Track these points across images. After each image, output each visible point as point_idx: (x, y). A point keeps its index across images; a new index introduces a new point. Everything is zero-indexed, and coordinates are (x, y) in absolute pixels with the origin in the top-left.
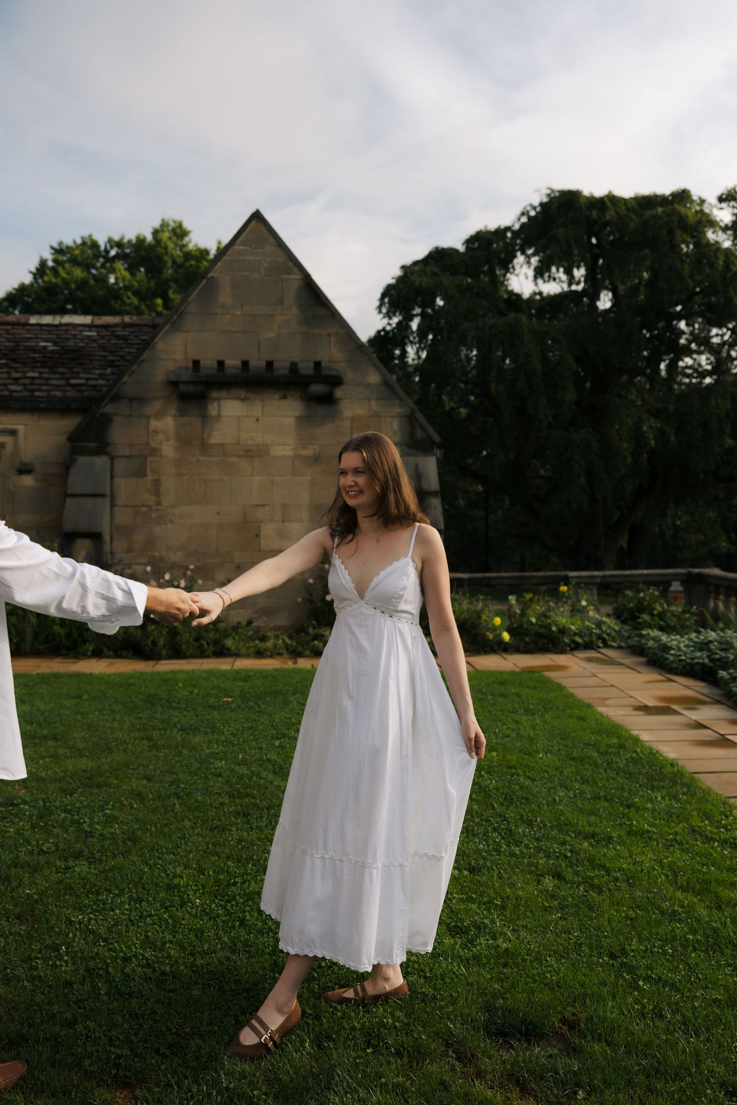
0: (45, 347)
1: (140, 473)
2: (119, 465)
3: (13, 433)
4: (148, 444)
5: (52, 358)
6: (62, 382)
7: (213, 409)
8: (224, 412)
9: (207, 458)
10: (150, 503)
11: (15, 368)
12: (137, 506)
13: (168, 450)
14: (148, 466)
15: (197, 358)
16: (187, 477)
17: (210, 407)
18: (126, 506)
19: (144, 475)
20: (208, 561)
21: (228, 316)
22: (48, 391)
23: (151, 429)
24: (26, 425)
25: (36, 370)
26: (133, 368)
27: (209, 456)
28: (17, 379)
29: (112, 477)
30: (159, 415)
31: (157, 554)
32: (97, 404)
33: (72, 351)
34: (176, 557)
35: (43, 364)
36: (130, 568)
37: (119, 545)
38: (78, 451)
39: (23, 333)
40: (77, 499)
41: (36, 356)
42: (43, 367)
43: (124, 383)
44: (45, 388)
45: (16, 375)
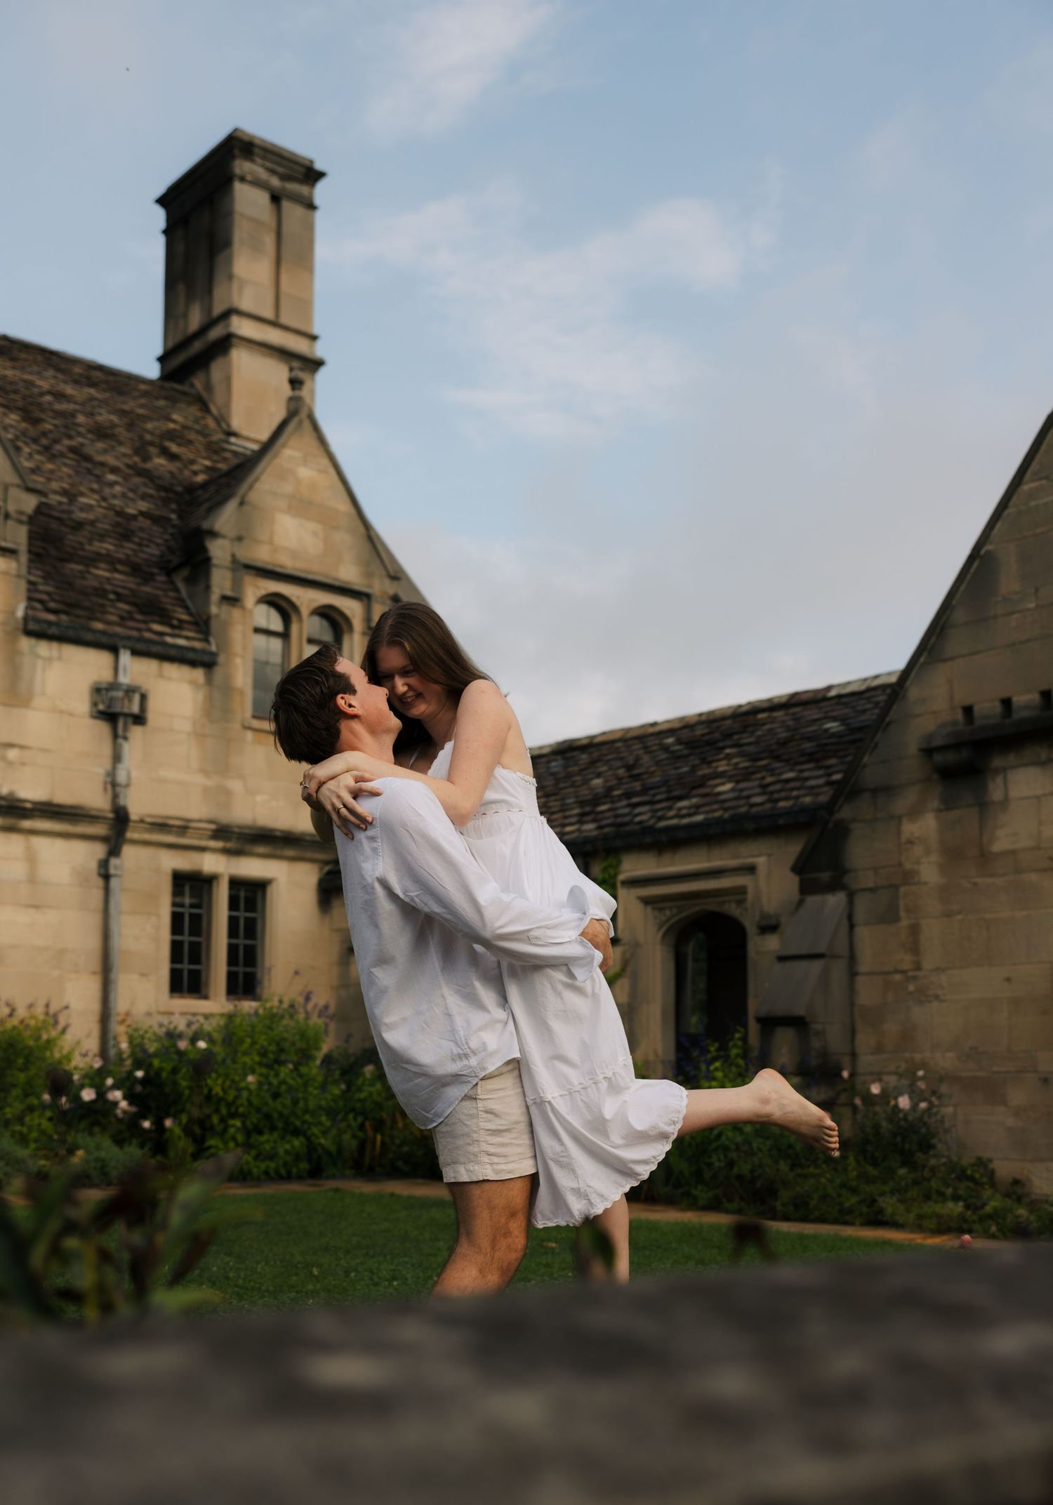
0: (827, 730)
1: (890, 916)
2: (863, 905)
3: (751, 869)
4: (900, 864)
5: (826, 744)
6: (821, 781)
7: (995, 791)
8: (1012, 793)
9: (989, 880)
10: (905, 966)
11: (773, 770)
12: (888, 973)
13: (930, 872)
14: (902, 903)
15: (966, 702)
16: (960, 917)
17: (990, 786)
18: (871, 973)
19: (896, 919)
20: (995, 1069)
21: (1014, 616)
22: (797, 798)
23: (904, 837)
24: (769, 855)
25: (797, 768)
26: (875, 740)
27: (992, 876)
28: (765, 786)
29: (852, 926)
30: (915, 812)
31: (918, 1056)
32: (830, 807)
33: (860, 729)
34: (946, 1061)
35: (811, 757)
36: (880, 1080)
37: (865, 1040)
38: (807, 888)
39: (812, 713)
40: (788, 964)
41: (808, 746)
42: (808, 761)
43: (864, 766)
44: (795, 793)
45: (769, 779)
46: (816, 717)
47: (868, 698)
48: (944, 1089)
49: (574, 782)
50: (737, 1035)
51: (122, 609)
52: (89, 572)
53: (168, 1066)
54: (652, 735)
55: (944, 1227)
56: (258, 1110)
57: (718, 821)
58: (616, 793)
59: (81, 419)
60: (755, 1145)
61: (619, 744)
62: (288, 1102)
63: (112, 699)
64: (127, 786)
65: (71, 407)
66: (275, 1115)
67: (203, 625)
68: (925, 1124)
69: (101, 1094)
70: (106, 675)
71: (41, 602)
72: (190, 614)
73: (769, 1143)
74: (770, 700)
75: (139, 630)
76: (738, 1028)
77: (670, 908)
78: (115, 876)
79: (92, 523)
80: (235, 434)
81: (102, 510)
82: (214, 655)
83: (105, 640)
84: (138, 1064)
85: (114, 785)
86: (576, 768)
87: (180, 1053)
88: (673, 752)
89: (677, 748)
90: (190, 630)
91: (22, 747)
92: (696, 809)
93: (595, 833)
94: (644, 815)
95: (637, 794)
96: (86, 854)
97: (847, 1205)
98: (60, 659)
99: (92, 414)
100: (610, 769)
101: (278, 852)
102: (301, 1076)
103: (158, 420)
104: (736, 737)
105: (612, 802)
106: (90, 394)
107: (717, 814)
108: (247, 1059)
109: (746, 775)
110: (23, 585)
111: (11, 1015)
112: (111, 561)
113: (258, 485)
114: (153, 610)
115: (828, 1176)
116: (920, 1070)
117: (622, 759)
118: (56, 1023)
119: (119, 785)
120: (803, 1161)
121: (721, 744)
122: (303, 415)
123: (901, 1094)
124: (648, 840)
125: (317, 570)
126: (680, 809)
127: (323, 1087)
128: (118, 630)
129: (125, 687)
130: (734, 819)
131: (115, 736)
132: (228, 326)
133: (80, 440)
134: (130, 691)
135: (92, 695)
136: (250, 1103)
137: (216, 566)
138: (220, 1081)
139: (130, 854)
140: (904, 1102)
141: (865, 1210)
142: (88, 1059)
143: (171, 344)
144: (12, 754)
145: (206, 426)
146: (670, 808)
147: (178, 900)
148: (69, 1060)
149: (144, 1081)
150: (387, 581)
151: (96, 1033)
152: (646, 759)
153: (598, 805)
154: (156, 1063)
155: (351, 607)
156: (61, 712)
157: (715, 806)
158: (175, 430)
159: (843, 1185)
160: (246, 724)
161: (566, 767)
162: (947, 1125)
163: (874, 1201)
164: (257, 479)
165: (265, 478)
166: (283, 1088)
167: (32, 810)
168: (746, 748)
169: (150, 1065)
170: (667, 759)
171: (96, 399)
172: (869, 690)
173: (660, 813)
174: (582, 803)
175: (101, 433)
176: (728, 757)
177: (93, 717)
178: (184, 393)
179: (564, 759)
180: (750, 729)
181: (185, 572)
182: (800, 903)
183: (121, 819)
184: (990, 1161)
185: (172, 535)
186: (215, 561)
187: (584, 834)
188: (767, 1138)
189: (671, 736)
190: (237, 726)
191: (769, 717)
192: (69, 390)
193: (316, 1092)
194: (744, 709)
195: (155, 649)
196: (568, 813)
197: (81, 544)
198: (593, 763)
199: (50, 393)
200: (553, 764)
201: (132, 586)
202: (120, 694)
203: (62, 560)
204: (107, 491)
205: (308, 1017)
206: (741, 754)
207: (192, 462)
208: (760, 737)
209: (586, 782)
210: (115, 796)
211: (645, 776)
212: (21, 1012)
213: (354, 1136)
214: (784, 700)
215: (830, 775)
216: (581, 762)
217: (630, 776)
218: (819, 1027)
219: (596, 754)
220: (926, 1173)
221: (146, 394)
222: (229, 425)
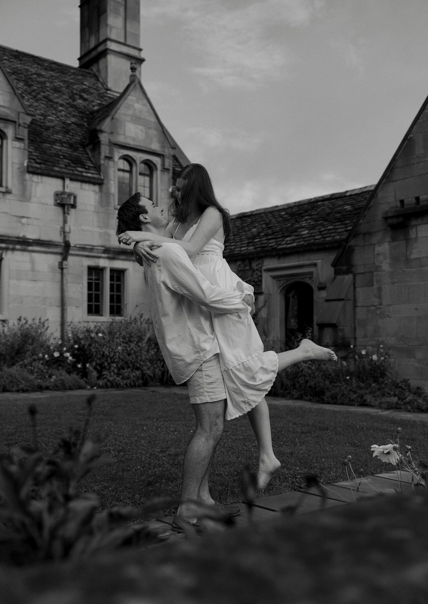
1: (370, 284)
2: (359, 279)
3: (315, 265)
4: (374, 263)
5: (345, 215)
6: (343, 230)
7: (413, 234)
8: (420, 235)
9: (410, 270)
10: (376, 304)
11: (324, 225)
12: (369, 306)
13: (386, 266)
14: (375, 279)
15: (402, 198)
16: (398, 284)
17: (411, 232)
18: (363, 306)
19: (373, 285)
20: (411, 344)
21: (421, 164)
22: (334, 236)
23: (376, 253)
24: (322, 259)
25: (334, 224)
26: (365, 213)
27: (410, 268)
28: (321, 232)
29: (355, 288)
30: (381, 243)
31: (380, 339)
32: (347, 240)
33: (359, 209)
34: (392, 341)
35: (339, 220)
36: (365, 348)
37: (360, 333)
38: (337, 273)
39: (340, 202)
40: (330, 303)
41: (338, 215)
42: (338, 222)
43: (360, 224)
44: (333, 235)
45: (322, 229)
46: (341, 204)
47: (362, 196)
48: (391, 352)
49: (246, 230)
50: (309, 331)
51: (66, 162)
52: (52, 147)
53: (87, 343)
54: (276, 211)
55: (390, 407)
56: (123, 360)
57: (302, 246)
58: (262, 234)
59: (48, 84)
60: (316, 374)
61: (263, 215)
62: (134, 357)
63: (62, 198)
64: (69, 232)
65: (43, 79)
66: (129, 362)
67: (98, 168)
68: (383, 366)
69: (61, 354)
70: (60, 189)
71: (34, 159)
72: (93, 164)
73: (321, 373)
74: (323, 197)
75: (72, 170)
76: (310, 328)
77: (283, 280)
78: (65, 268)
79: (53, 127)
80: (109, 90)
81: (57, 122)
82: (102, 180)
83: (59, 174)
84: (76, 342)
85: (64, 232)
86: (246, 224)
87: (92, 338)
88: (284, 218)
89: (286, 216)
90: (93, 170)
91: (27, 218)
92: (294, 241)
93: (253, 251)
94: (272, 243)
95: (270, 235)
96: (54, 260)
97: (352, 398)
98: (42, 182)
99: (52, 83)
100: (259, 225)
101: (129, 258)
102: (139, 347)
103: (78, 84)
104: (309, 212)
105: (260, 238)
106: (51, 74)
107: (302, 243)
108: (118, 340)
109: (313, 227)
110: (26, 153)
111: (26, 323)
112: (61, 142)
113: (119, 111)
114: (78, 162)
115: (345, 386)
116: (381, 345)
117: (264, 220)
118: (44, 326)
119: (66, 232)
120: (335, 380)
121: (303, 215)
122: (136, 82)
123: (374, 354)
124: (274, 253)
125: (142, 145)
126: (287, 241)
127: (148, 351)
128: (65, 170)
129: (68, 194)
130: (308, 245)
131: (64, 213)
132: (106, 45)
133: (48, 93)
134: (70, 195)
135: (54, 197)
136: (119, 358)
137: (103, 144)
138: (107, 349)
139: (71, 259)
140: (375, 357)
141: (359, 400)
142: (56, 340)
143: (83, 53)
144: (24, 220)
145: (98, 87)
146: (283, 241)
147: (90, 277)
148: (49, 341)
149: (78, 349)
150: (171, 149)
151: (59, 330)
152: (274, 220)
153: (255, 239)
154: (83, 342)
155: (156, 160)
156: (43, 203)
157: (301, 240)
158: (85, 88)
159: (350, 390)
160: (116, 208)
161: (242, 224)
162: (391, 366)
163: (362, 397)
164: (118, 109)
165: (122, 108)
166: (132, 351)
167: (32, 243)
168: (313, 216)
169: (80, 343)
170: (282, 221)
171: (53, 76)
172: (362, 193)
173: (279, 243)
174: (248, 239)
175: (56, 90)
176: (306, 220)
177: (55, 205)
178: (89, 73)
179: (241, 220)
180: (315, 209)
181: (91, 147)
182: (335, 278)
183: (67, 246)
184: (408, 380)
185: (85, 131)
186: (102, 142)
187: (249, 251)
188: (321, 372)
189: (284, 211)
190: (112, 208)
191: (322, 204)
192: (43, 73)
193: (145, 353)
194: (312, 200)
195: (79, 178)
196: (243, 243)
197: (49, 136)
198: (252, 222)
199: (35, 74)
200: (237, 223)
201: (70, 153)
202: (66, 196)
203: (42, 142)
204: (59, 114)
205: (141, 324)
206: (311, 219)
207: (93, 101)
208: (319, 212)
209: (250, 230)
210: (65, 237)
211: (273, 228)
212: (30, 322)
213: (160, 370)
214: (328, 197)
215: (347, 227)
216: (248, 222)
217: (268, 228)
218: (341, 328)
219: (254, 219)
220: (383, 386)
221: (73, 74)
222: (107, 86)
